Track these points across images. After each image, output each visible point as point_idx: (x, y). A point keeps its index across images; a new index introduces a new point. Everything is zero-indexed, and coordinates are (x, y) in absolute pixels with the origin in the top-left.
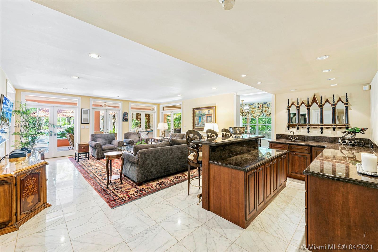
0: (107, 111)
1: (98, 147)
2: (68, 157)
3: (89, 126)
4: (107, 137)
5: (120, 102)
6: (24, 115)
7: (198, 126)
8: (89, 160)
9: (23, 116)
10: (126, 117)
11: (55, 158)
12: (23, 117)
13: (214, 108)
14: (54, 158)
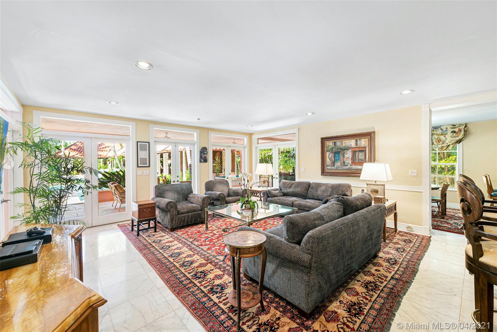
0: (176, 146)
1: (172, 209)
2: (118, 225)
3: (149, 171)
4: (181, 189)
5: (195, 130)
6: (37, 153)
7: (333, 168)
8: (155, 231)
9: (35, 153)
10: (205, 155)
11: (96, 226)
12: (36, 157)
13: (370, 135)
14: (93, 227)
